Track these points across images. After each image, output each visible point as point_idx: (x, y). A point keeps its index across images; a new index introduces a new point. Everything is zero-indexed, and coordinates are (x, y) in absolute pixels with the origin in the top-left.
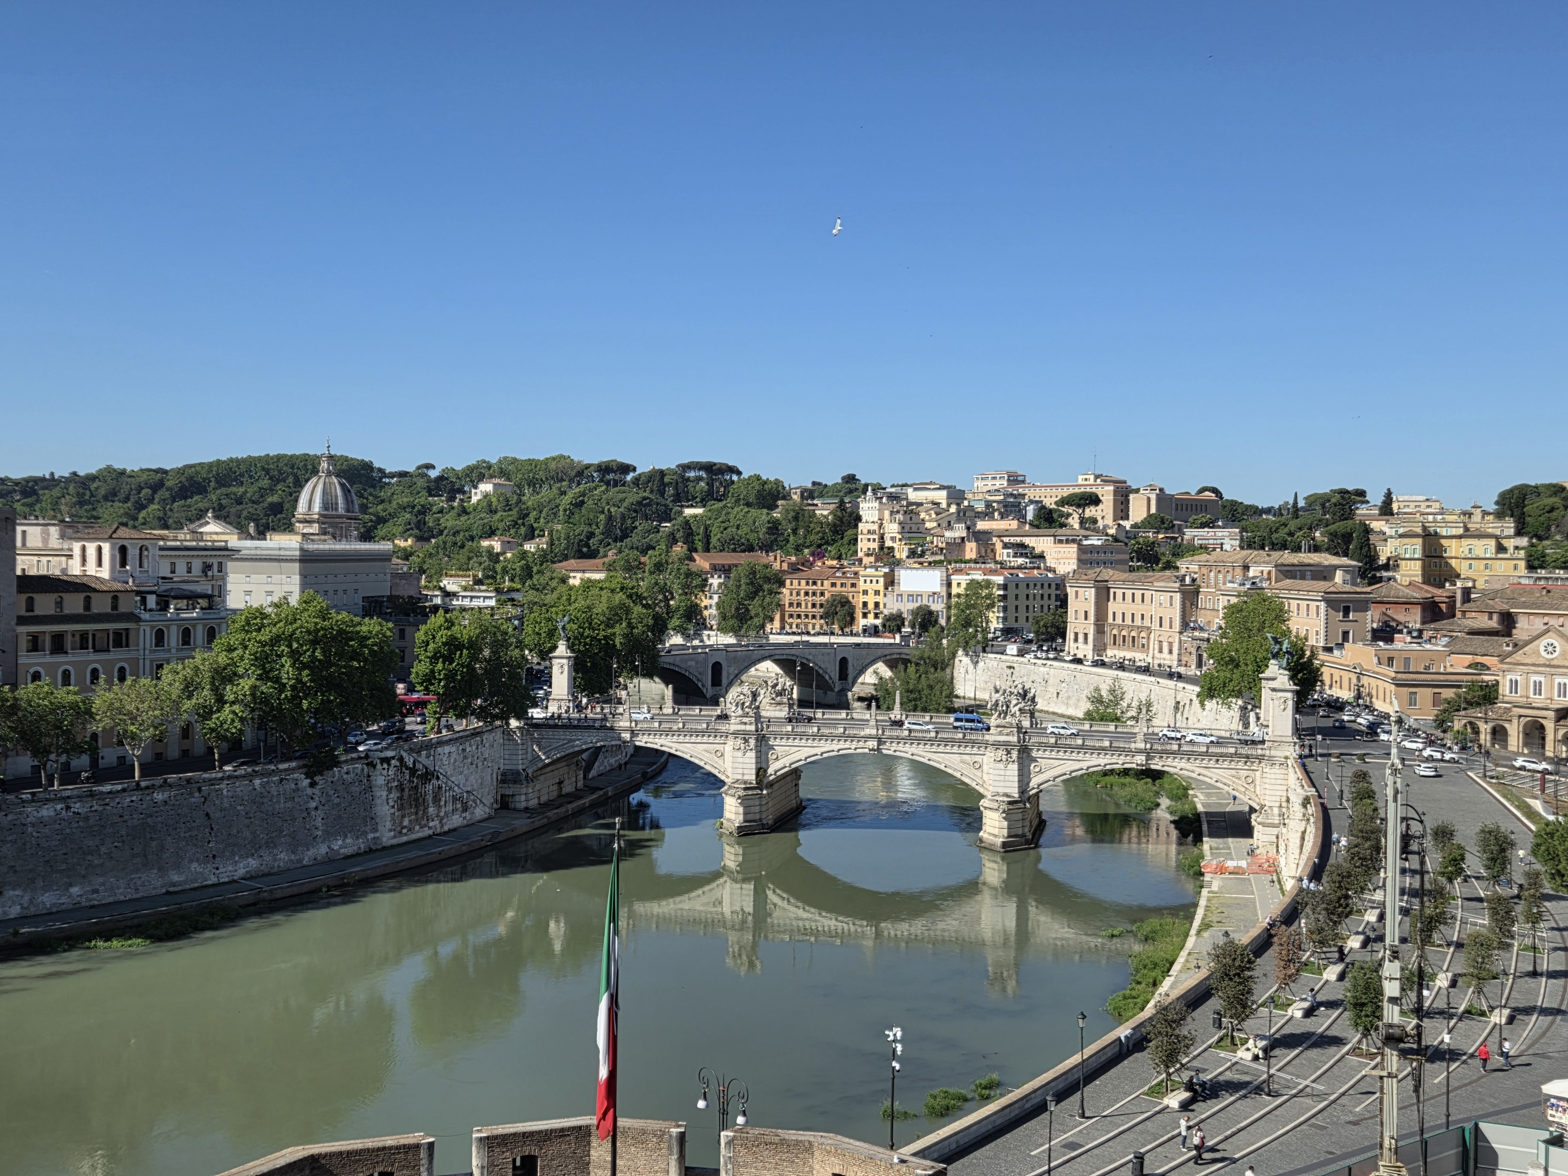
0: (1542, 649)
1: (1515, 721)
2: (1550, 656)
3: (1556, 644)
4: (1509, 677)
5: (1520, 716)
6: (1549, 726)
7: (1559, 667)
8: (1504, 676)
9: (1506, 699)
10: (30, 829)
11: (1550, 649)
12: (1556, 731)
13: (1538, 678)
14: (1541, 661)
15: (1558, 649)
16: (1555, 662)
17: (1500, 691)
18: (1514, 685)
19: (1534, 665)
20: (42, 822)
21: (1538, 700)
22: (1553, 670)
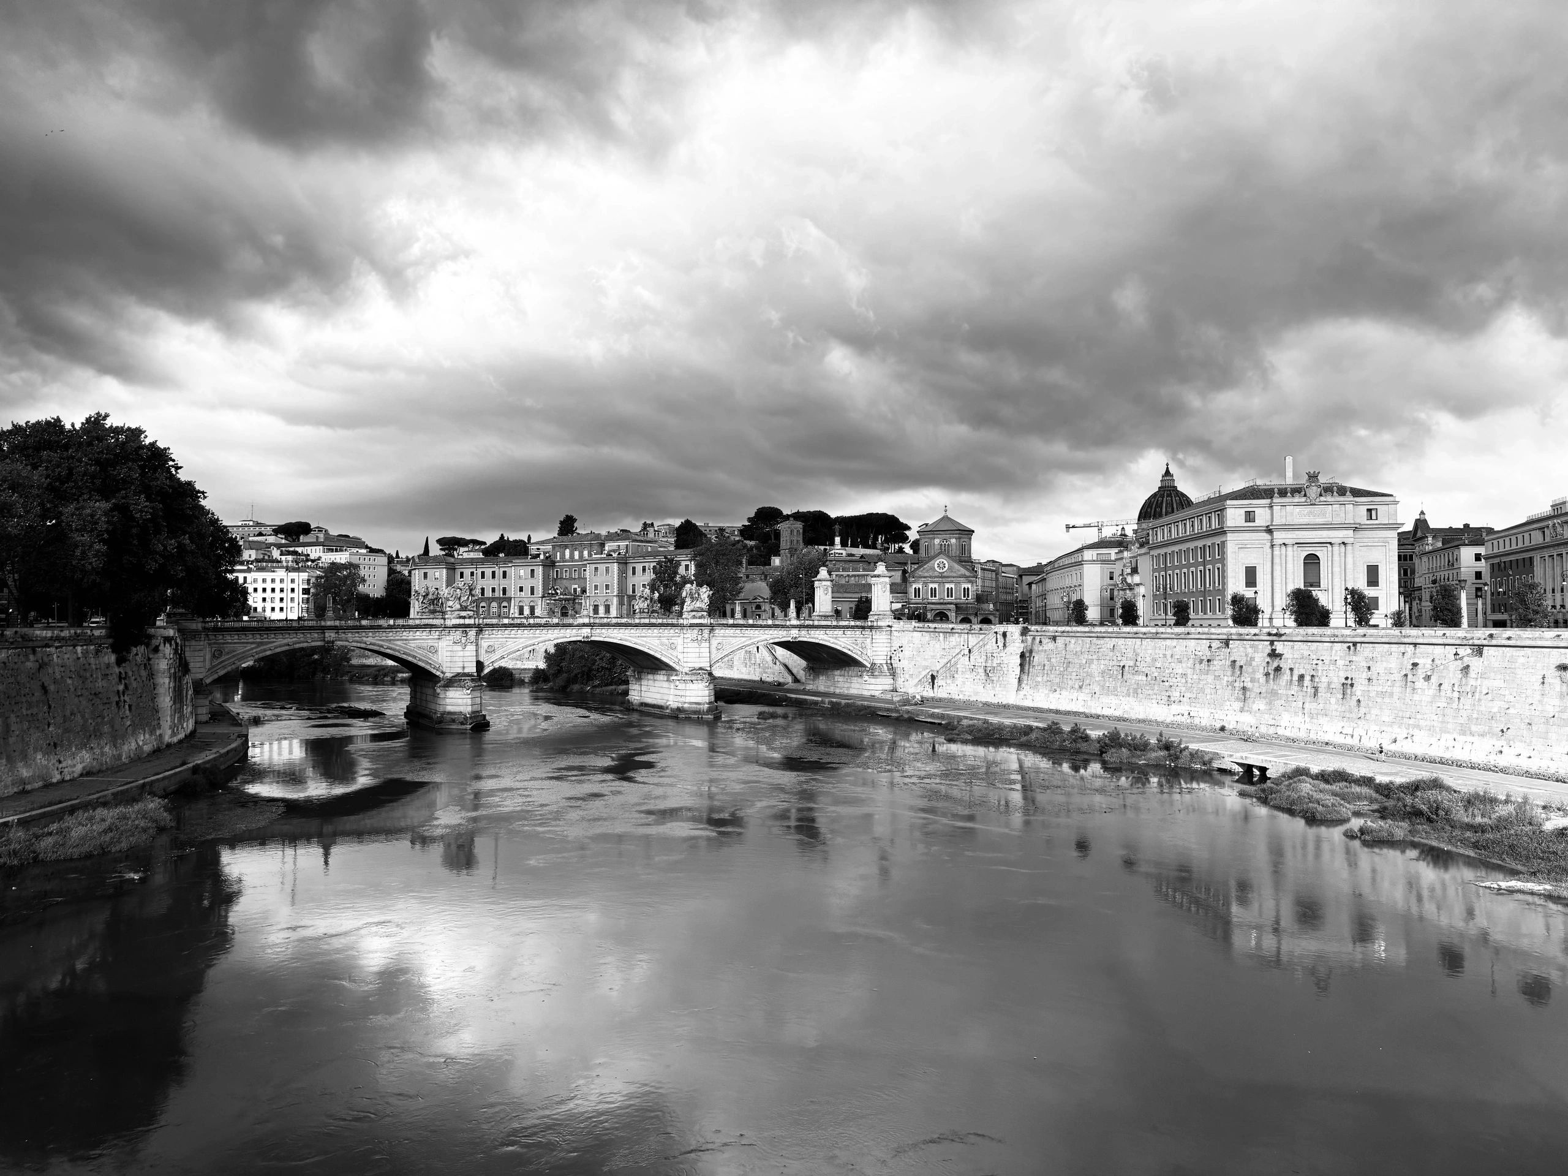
0: (936, 566)
2: (941, 571)
3: (945, 562)
4: (914, 587)
5: (932, 610)
6: (952, 615)
7: (948, 577)
8: (910, 586)
9: (914, 602)
11: (941, 565)
13: (933, 586)
14: (936, 574)
15: (947, 565)
16: (945, 574)
18: (917, 592)
19: (930, 577)
21: (935, 600)
22: (944, 580)
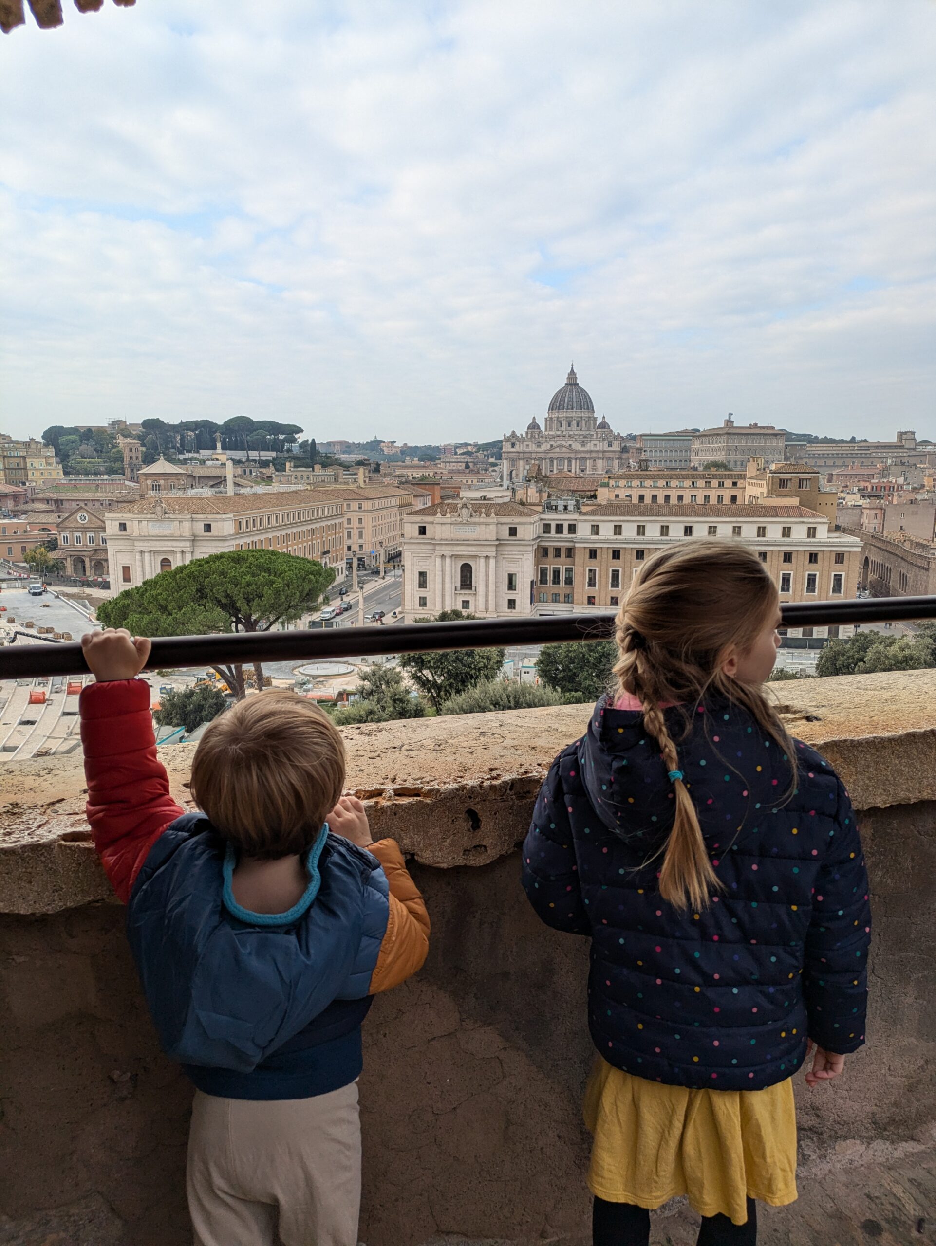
0: (79, 518)
1: (68, 559)
2: (83, 522)
3: (86, 515)
4: (62, 535)
5: (71, 556)
6: (87, 560)
7: (89, 527)
8: (60, 534)
9: (62, 547)
11: (83, 518)
12: (90, 562)
13: (78, 534)
14: (79, 525)
15: (87, 518)
16: (86, 526)
17: (59, 543)
18: (66, 538)
19: (75, 527)
21: (79, 546)
22: (85, 530)
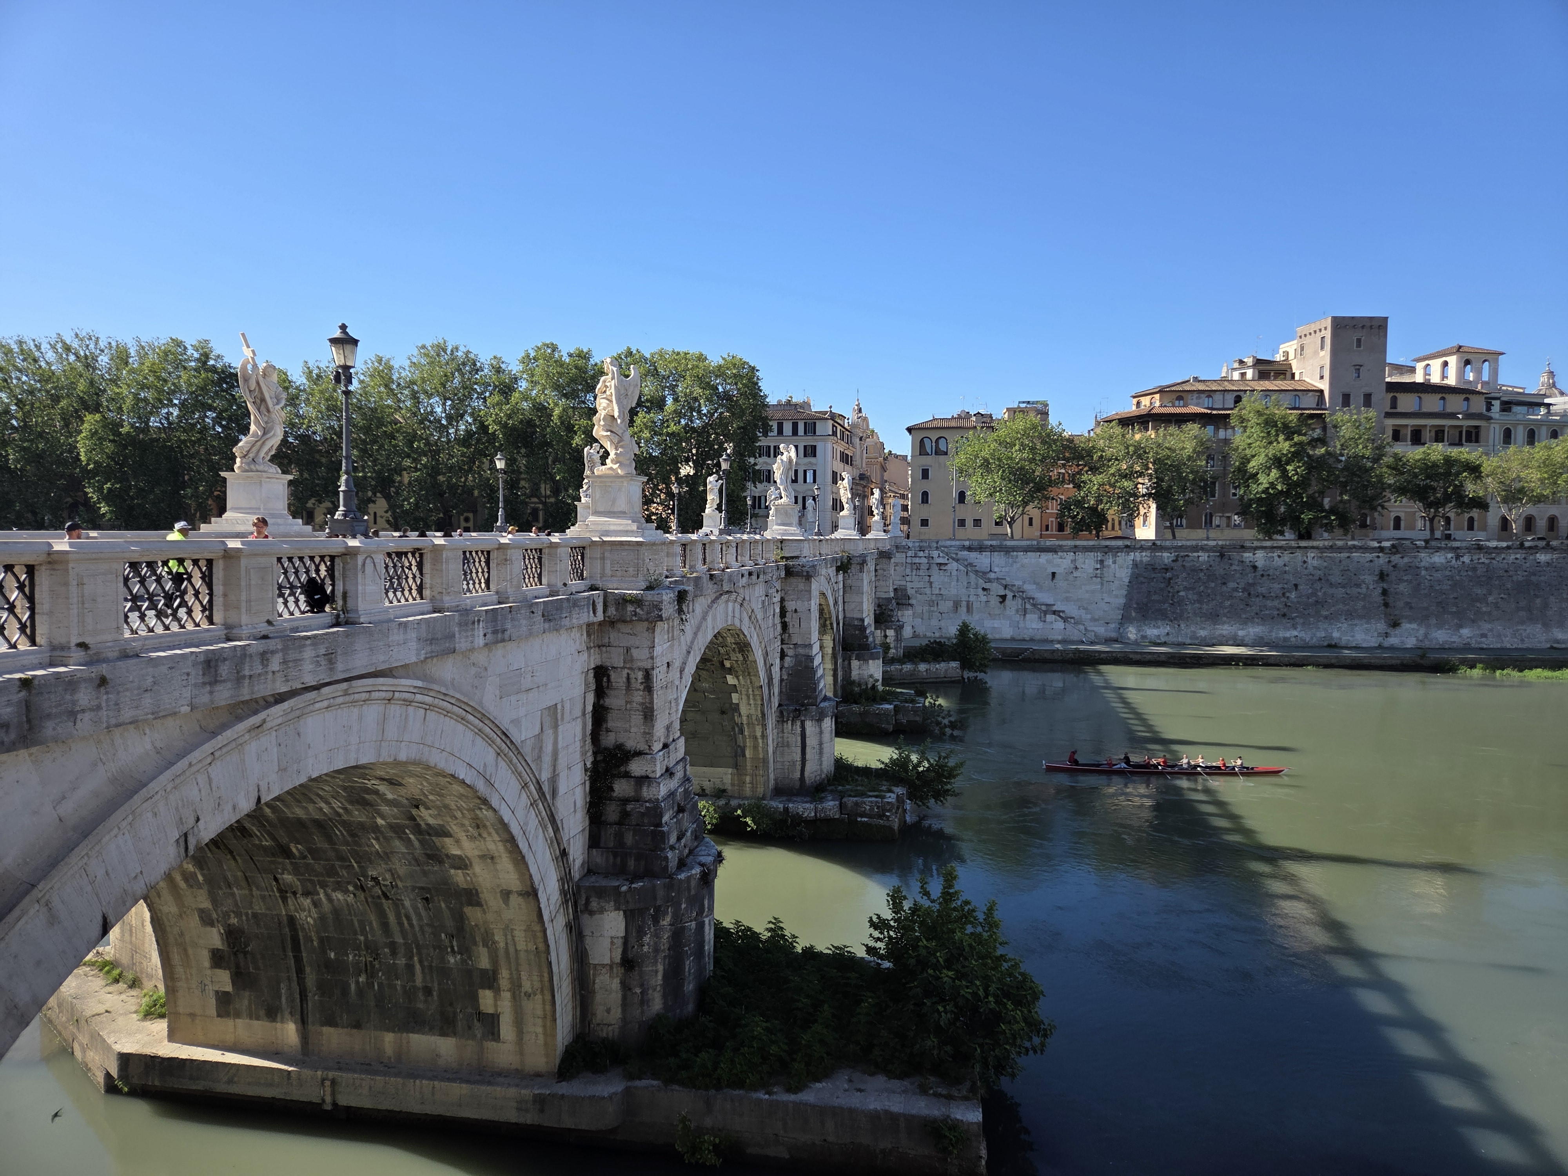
10: (1423, 573)
20: (1433, 568)
